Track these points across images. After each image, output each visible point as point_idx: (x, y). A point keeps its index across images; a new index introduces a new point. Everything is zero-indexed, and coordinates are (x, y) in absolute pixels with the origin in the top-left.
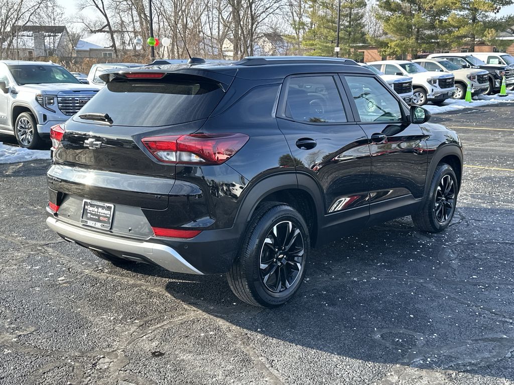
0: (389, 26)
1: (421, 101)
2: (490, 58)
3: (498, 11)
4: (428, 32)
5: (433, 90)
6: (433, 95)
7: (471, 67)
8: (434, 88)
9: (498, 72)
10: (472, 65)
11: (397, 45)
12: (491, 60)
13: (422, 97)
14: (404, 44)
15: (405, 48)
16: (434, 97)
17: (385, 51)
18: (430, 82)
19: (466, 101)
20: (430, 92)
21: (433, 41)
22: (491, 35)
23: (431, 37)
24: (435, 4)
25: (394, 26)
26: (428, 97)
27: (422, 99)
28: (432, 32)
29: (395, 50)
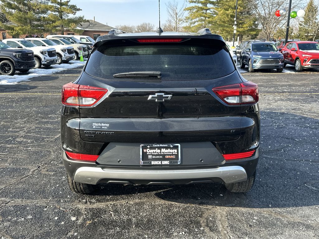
0: (13, 17)
1: (59, 61)
2: (81, 38)
3: (75, 14)
4: (36, 23)
5: (65, 55)
6: (65, 58)
7: (75, 43)
8: (65, 54)
9: (90, 46)
10: (76, 42)
11: (20, 29)
12: (82, 39)
13: (59, 59)
14: (24, 29)
15: (25, 31)
16: (66, 59)
17: (12, 33)
18: (62, 51)
19: (81, 61)
20: (63, 56)
21: (39, 28)
22: (73, 26)
23: (38, 26)
24: (40, 7)
25: (16, 18)
26: (63, 59)
27: (59, 60)
28: (39, 23)
29: (19, 32)
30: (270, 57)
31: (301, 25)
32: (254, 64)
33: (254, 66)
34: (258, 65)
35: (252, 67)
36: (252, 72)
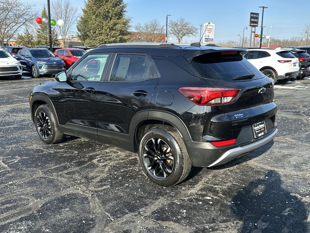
30: (55, 63)
31: (39, 32)
32: (40, 70)
33: (40, 71)
34: (44, 70)
35: (38, 73)
36: (38, 77)
